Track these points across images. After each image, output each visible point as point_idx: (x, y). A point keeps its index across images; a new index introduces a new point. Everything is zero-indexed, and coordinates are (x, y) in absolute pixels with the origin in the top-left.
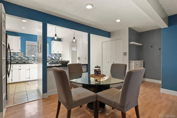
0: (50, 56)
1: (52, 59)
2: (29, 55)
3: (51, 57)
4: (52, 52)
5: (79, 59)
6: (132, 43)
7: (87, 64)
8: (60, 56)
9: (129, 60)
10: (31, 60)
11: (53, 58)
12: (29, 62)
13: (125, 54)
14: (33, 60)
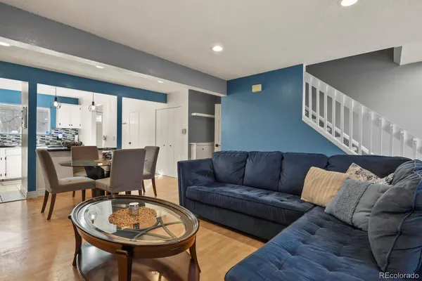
0: (53, 133)
1: (58, 139)
2: (6, 131)
3: (55, 135)
4: (58, 126)
5: (105, 139)
6: (194, 114)
7: (116, 147)
8: (77, 134)
9: (189, 142)
10: (10, 140)
11: (60, 136)
12: (5, 144)
13: (184, 131)
14: (14, 139)
